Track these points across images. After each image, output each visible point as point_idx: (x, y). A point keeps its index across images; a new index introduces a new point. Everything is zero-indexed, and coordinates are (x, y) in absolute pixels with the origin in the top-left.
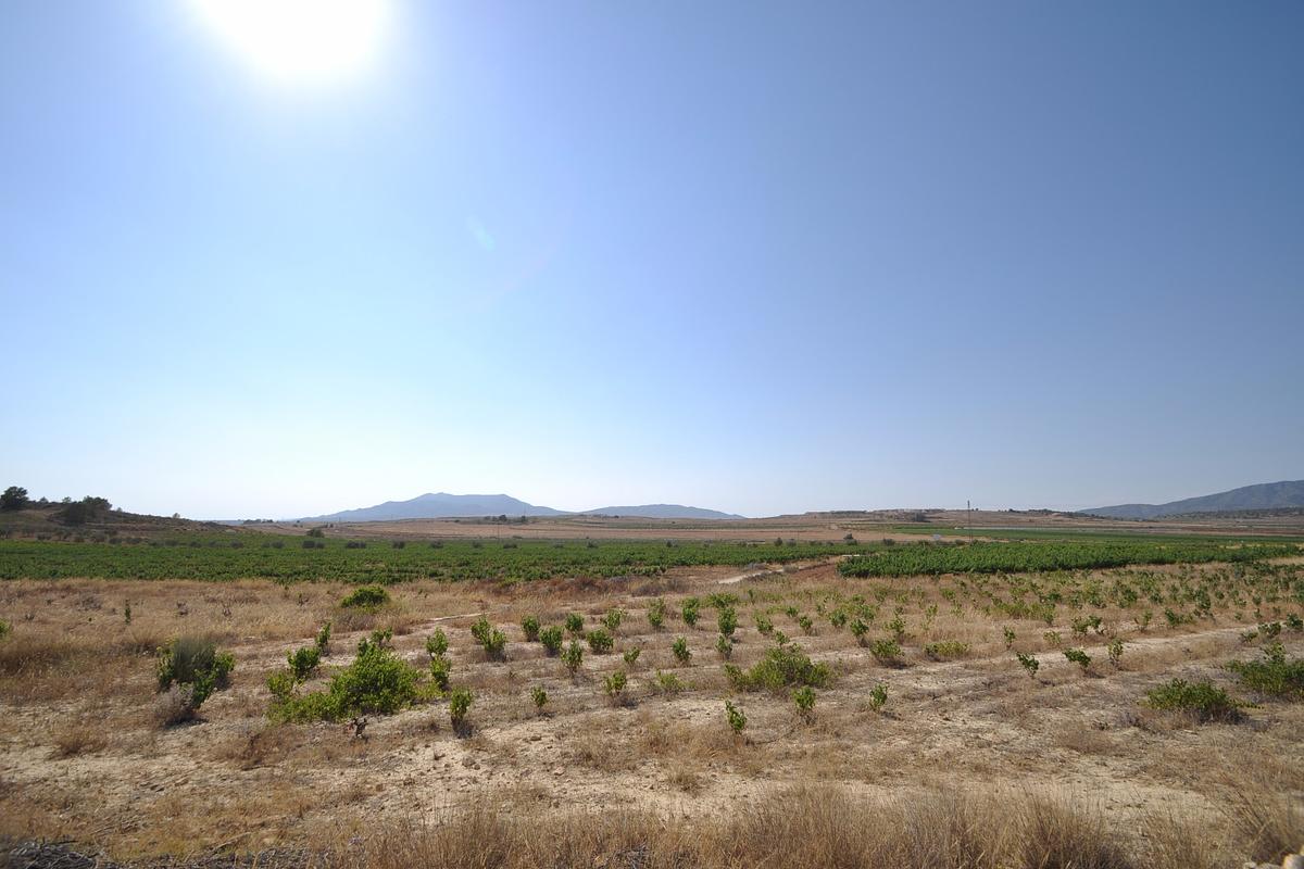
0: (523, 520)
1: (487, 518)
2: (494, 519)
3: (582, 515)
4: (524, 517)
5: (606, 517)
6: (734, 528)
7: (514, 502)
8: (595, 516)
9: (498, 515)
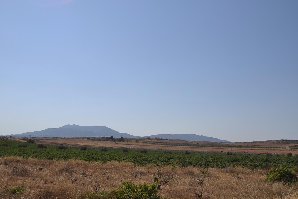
0: (122, 140)
1: (103, 138)
2: (107, 138)
3: (149, 138)
4: (122, 138)
5: (161, 139)
6: (232, 147)
7: (110, 130)
8: (156, 139)
9: (109, 137)
